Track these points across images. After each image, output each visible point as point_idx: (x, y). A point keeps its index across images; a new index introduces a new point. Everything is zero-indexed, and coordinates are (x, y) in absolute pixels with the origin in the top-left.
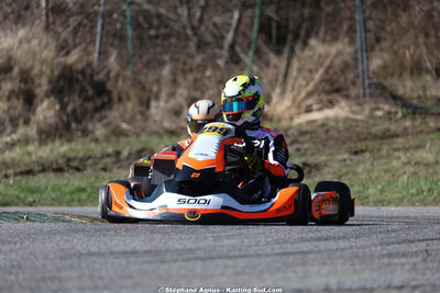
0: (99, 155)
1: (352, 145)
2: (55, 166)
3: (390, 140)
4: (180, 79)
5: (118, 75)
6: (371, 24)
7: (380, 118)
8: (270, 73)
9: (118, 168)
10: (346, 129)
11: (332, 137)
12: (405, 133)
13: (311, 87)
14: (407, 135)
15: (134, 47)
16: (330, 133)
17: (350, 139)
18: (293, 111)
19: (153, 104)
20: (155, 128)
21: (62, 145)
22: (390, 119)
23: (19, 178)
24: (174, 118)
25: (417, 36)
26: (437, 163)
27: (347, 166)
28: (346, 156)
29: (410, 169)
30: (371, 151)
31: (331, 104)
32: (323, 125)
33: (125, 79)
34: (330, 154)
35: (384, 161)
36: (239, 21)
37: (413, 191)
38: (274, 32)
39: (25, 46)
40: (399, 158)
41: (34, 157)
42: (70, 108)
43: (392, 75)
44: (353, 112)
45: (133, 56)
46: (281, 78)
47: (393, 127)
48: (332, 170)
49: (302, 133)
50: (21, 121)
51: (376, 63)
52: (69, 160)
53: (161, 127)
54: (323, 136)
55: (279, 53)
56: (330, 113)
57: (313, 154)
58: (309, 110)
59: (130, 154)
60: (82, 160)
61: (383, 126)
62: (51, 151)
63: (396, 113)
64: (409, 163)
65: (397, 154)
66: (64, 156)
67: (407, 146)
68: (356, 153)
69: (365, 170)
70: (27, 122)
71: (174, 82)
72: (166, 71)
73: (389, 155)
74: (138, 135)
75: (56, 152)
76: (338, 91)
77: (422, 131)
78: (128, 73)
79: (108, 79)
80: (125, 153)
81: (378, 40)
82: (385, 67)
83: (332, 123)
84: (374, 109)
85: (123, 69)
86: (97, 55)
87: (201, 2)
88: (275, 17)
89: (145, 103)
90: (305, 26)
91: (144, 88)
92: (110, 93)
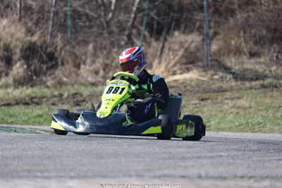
0: (50, 96)
1: (200, 95)
2: (24, 101)
3: (223, 93)
4: (99, 52)
5: (62, 49)
6: (212, 24)
7: (217, 80)
8: (151, 51)
9: (62, 104)
10: (196, 86)
11: (188, 90)
12: (231, 89)
13: (177, 58)
14: (233, 90)
15: (72, 33)
16: (187, 88)
17: (198, 91)
18: (165, 74)
19: (82, 66)
20: (83, 81)
21: (27, 89)
22: (223, 81)
23: (3, 108)
24: (94, 75)
25: (239, 32)
26: (250, 108)
27: (197, 107)
28: (197, 101)
29: (234, 110)
30: (212, 99)
31: (188, 70)
32: (182, 83)
33: (66, 51)
34: (187, 100)
35: (219, 105)
36: (135, 18)
37: (237, 123)
38: (155, 27)
39: (7, 30)
40: (228, 104)
41: (11, 96)
42: (32, 68)
43: (224, 55)
44: (201, 76)
45: (71, 38)
46: (158, 53)
47: (225, 86)
48: (188, 110)
49: (171, 87)
50: (4, 74)
51: (214, 47)
52: (32, 98)
53: (86, 80)
54: (183, 89)
55: (157, 39)
56: (187, 76)
58: (174, 73)
59: (68, 96)
60: (39, 98)
61: (219, 84)
62: (21, 93)
63: (226, 77)
64: (234, 107)
65: (226, 101)
66: (29, 96)
67: (233, 97)
68: (203, 100)
69: (208, 110)
70: (7, 75)
71: (95, 55)
72: (91, 47)
73: (222, 102)
74: (73, 85)
75: (24, 93)
76: (192, 63)
77: (241, 89)
78: (68, 48)
79: (56, 50)
80: (65, 95)
81: (216, 34)
82: (220, 50)
83: (188, 82)
84: (213, 75)
85: (65, 45)
86: (49, 37)
87: (113, 8)
88: (156, 18)
89: (78, 66)
90: (174, 23)
91: (77, 57)
92: (56, 59)
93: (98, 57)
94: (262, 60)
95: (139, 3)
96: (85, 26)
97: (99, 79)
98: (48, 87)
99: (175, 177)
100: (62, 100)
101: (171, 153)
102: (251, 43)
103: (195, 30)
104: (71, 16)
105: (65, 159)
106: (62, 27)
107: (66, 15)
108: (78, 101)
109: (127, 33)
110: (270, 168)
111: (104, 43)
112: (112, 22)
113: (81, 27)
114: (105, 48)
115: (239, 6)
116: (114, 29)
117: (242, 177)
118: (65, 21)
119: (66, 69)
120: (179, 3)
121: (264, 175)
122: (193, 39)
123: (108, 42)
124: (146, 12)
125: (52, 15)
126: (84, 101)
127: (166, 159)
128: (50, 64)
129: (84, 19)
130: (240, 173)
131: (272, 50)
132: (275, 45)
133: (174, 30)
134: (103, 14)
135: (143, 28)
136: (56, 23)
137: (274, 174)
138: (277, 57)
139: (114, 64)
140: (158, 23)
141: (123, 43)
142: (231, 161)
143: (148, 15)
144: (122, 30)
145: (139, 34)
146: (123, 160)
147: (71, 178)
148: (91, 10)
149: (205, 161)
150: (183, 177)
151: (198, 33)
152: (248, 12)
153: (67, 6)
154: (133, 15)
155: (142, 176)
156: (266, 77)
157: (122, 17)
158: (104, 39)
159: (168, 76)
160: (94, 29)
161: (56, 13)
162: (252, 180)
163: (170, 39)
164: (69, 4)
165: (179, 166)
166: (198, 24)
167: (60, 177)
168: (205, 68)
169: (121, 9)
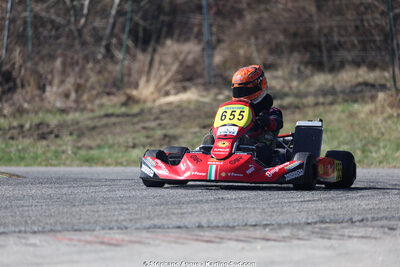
0: (7, 128)
1: (201, 121)
4: (69, 70)
5: (21, 67)
6: (214, 29)
7: (222, 101)
8: (136, 66)
9: (23, 137)
10: (196, 109)
11: (184, 116)
13: (170, 74)
15: (33, 45)
16: (184, 112)
17: (199, 116)
18: (155, 95)
19: (48, 88)
20: (49, 107)
24: (64, 99)
25: (249, 39)
27: (198, 137)
28: (197, 129)
31: (185, 89)
32: (179, 106)
33: (26, 69)
34: (185, 128)
36: (114, 24)
38: (141, 34)
43: (230, 68)
44: (203, 96)
45: (33, 51)
46: (146, 68)
48: (186, 141)
49: (163, 112)
51: (218, 59)
53: (54, 106)
54: (179, 114)
55: (144, 50)
56: (183, 97)
57: (171, 128)
58: (167, 94)
59: (31, 127)
68: (204, 127)
71: (64, 73)
72: (58, 63)
74: (36, 113)
76: (190, 79)
78: (29, 64)
79: (14, 69)
80: (27, 126)
81: (219, 41)
82: (225, 62)
83: (185, 105)
84: (217, 94)
85: (25, 62)
86: (4, 51)
87: (85, 11)
88: (141, 23)
89: (42, 88)
90: (165, 29)
91: (41, 76)
92: (14, 80)
93: (68, 75)
94: (280, 73)
95: (119, 5)
96: (50, 37)
97: (70, 103)
98: (5, 116)
99: (168, 228)
100: (23, 132)
101: (163, 196)
102: (265, 52)
103: (192, 37)
104: (32, 24)
105: (26, 208)
106: (20, 38)
107: (25, 23)
108: (43, 134)
109: (104, 43)
110: (290, 213)
111: (76, 57)
112: (85, 31)
113: (45, 37)
114: (77, 63)
115: (249, 5)
116: (88, 38)
117: (255, 225)
118: (25, 30)
119: (27, 92)
120: (171, 3)
121: (282, 222)
122: (191, 49)
123: (81, 55)
124: (129, 16)
125: (7, 22)
126: (51, 132)
127: (156, 205)
128: (6, 87)
129: (49, 27)
130: (252, 221)
131: (292, 60)
132: (296, 55)
133: (166, 37)
134: (72, 19)
135: (125, 37)
136: (13, 34)
137: (295, 221)
138: (299, 69)
139: (89, 84)
140: (145, 30)
141: (100, 57)
142: (241, 206)
143: (131, 19)
144: (98, 39)
145: (120, 44)
146: (101, 207)
147: (35, 232)
148: (58, 15)
149: (206, 207)
150: (179, 227)
151: (196, 41)
152: (259, 12)
153: (25, 10)
154: (111, 20)
155: (126, 228)
156: (285, 95)
157: (98, 23)
158: (76, 52)
159: (158, 98)
160: (62, 40)
161: (13, 21)
162: (267, 230)
163: (160, 50)
164: (29, 8)
165: (173, 213)
166: (196, 29)
167: (20, 232)
168: (207, 86)
169: (96, 13)
